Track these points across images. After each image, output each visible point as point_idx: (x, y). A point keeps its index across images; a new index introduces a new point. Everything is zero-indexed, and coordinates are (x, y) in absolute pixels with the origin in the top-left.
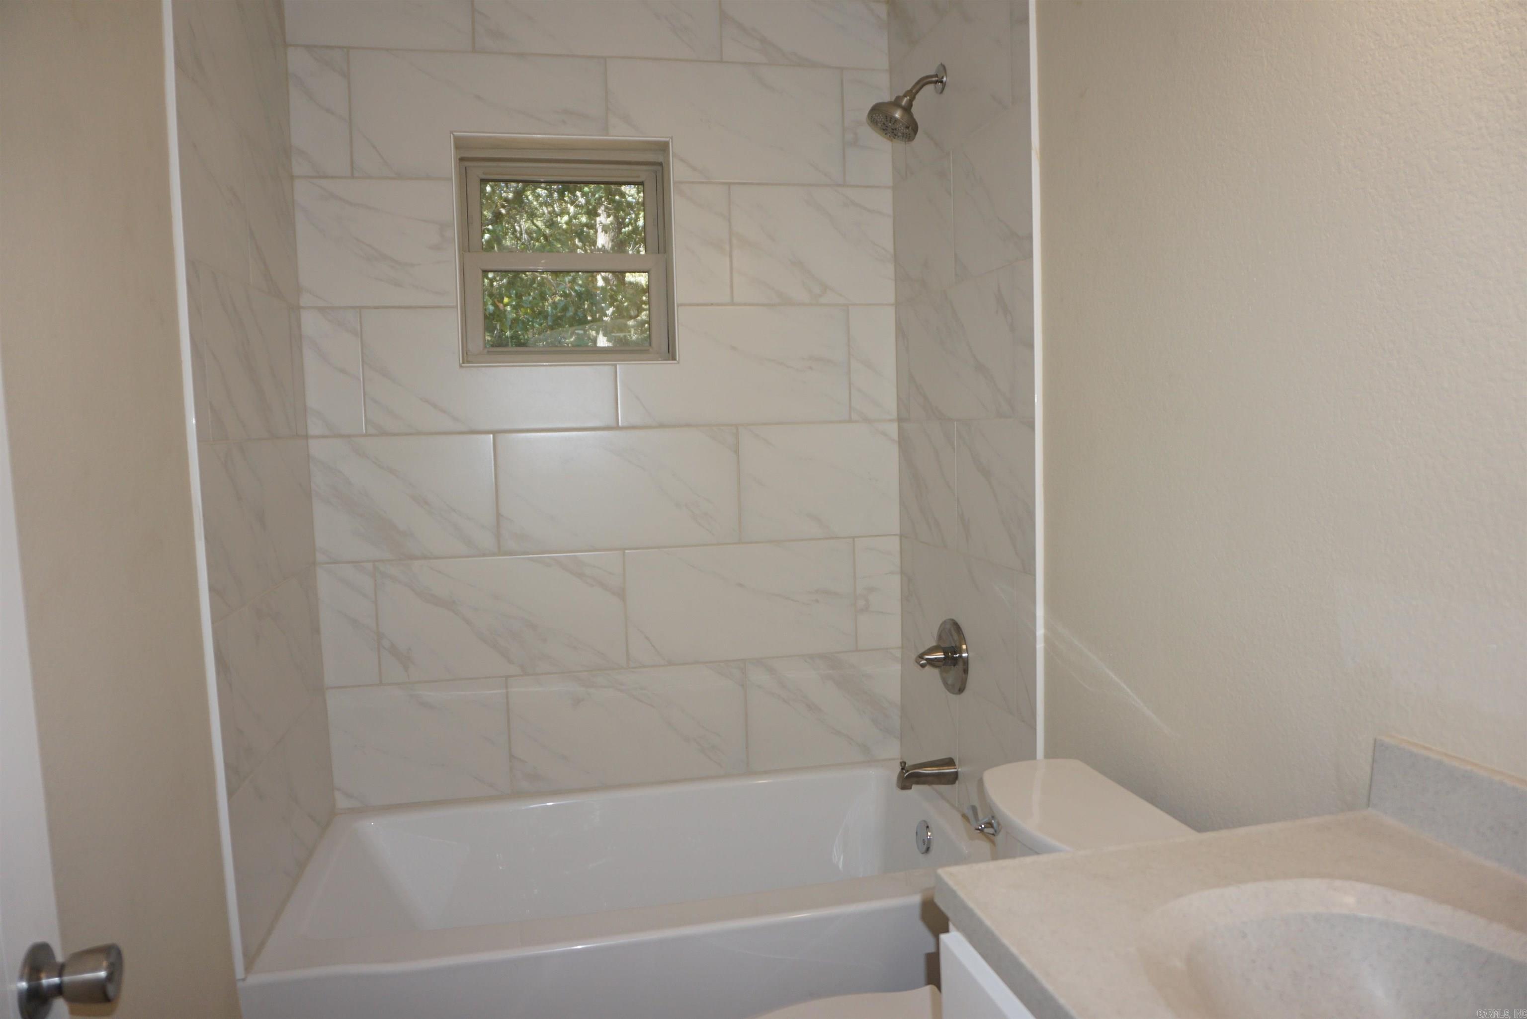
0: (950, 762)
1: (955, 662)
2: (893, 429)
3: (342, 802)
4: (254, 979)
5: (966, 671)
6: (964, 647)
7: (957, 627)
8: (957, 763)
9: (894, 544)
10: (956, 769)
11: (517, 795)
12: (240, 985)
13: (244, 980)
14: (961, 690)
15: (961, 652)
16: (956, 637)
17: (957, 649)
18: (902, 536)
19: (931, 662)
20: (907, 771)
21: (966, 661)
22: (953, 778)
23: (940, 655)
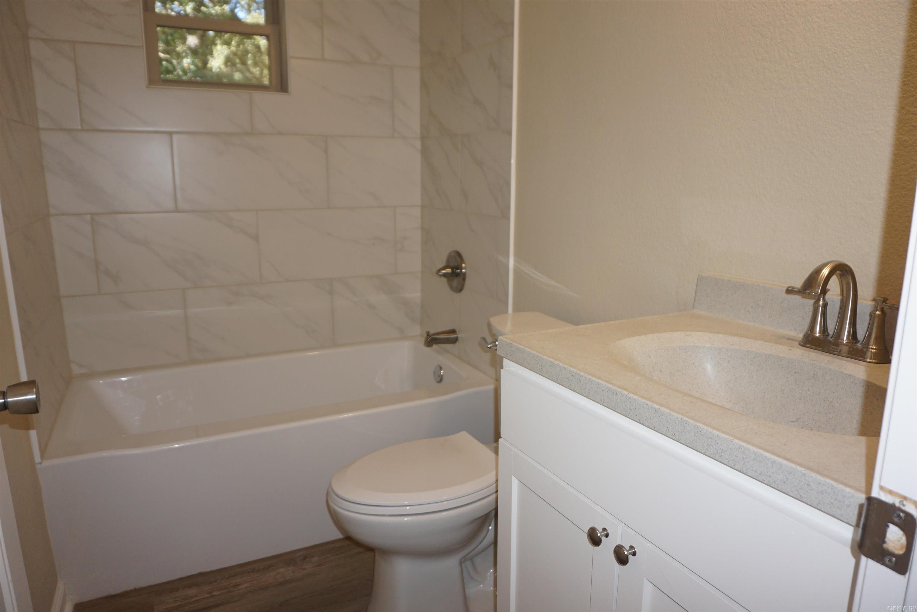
0: (453, 331)
1: (458, 275)
2: (418, 144)
3: (76, 370)
4: (47, 463)
5: (464, 279)
6: (463, 265)
7: (459, 254)
8: (457, 332)
9: (417, 212)
10: (456, 335)
11: (193, 362)
12: (38, 466)
13: (40, 463)
14: (461, 290)
15: (461, 268)
16: (458, 259)
17: (460, 268)
18: (423, 207)
19: (445, 275)
20: (430, 337)
21: (464, 274)
22: (455, 341)
23: (449, 271)
